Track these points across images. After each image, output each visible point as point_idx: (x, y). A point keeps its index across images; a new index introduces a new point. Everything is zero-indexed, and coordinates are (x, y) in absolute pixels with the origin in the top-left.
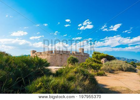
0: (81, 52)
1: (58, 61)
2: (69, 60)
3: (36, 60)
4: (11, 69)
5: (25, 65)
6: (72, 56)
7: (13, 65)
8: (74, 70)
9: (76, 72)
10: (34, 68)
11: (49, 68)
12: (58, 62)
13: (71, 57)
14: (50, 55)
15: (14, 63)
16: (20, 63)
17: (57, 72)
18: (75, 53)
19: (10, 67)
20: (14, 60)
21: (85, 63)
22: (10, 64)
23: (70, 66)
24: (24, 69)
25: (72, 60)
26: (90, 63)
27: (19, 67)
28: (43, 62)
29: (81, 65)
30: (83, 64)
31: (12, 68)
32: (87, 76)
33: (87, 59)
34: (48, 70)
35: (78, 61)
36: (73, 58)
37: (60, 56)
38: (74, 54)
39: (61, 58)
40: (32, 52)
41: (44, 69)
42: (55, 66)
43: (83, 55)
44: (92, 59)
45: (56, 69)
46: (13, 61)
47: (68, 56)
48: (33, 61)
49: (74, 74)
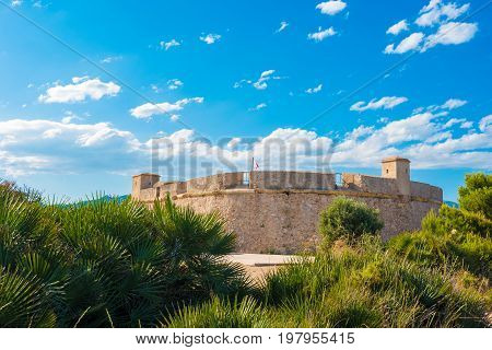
0: (393, 174)
1: (269, 224)
2: (330, 220)
3: (166, 219)
4: (47, 266)
5: (114, 245)
6: (343, 199)
7: (57, 247)
8: (366, 273)
9: (376, 287)
10: (158, 262)
11: (232, 259)
12: (273, 234)
13: (340, 206)
14: (230, 194)
15: (61, 236)
16: (87, 236)
17: (274, 283)
18: (358, 181)
19: (44, 255)
20: (58, 221)
21: (421, 235)
22: (40, 240)
23: (340, 251)
24: (109, 267)
25: (345, 222)
26: (448, 237)
27: (88, 255)
28: (200, 229)
29: (398, 244)
30: (407, 243)
31: (53, 261)
32: (441, 308)
33: (430, 217)
34: (230, 272)
35: (380, 226)
36: (349, 208)
37: (282, 202)
38: (352, 186)
39: (286, 212)
40: (138, 180)
41: (205, 269)
42: (255, 251)
43: (404, 191)
44: (457, 214)
45: (266, 269)
46: (56, 229)
47: (324, 198)
48: (149, 225)
49: (367, 293)
